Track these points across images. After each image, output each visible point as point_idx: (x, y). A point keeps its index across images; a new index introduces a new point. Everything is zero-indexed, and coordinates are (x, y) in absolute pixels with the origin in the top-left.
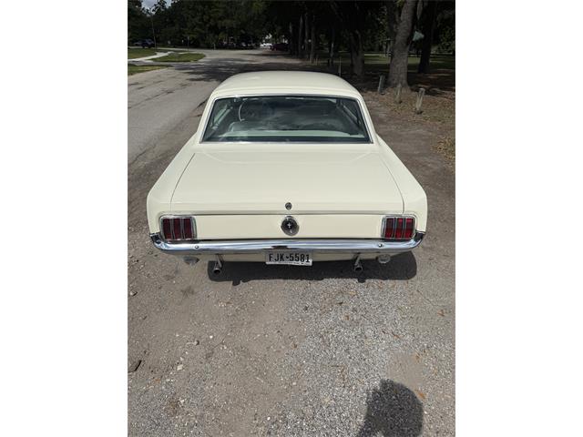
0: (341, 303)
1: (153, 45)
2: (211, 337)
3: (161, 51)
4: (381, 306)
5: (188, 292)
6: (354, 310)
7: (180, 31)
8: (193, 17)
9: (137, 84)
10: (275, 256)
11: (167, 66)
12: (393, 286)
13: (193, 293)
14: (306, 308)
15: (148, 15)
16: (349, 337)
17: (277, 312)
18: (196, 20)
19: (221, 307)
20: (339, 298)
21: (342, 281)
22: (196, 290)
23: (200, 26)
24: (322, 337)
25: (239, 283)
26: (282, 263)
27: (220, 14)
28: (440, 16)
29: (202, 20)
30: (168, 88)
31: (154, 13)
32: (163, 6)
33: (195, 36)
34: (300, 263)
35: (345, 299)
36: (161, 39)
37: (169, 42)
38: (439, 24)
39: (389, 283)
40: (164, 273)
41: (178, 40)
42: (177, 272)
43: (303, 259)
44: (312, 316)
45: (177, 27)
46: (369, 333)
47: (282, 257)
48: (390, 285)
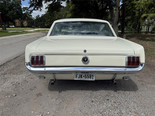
0: (108, 100)
1: (34, 27)
2: (48, 113)
3: (37, 29)
4: (126, 101)
5: (39, 95)
6: (114, 102)
7: (43, 23)
8: (48, 19)
9: (28, 35)
10: (78, 76)
11: (38, 32)
12: (130, 94)
13: (41, 95)
14: (92, 102)
15: (34, 19)
16: (114, 113)
17: (79, 103)
18: (49, 20)
19: (53, 101)
20: (107, 98)
21: (107, 91)
22: (42, 94)
23: (50, 22)
24: (101, 113)
25: (62, 92)
26: (81, 79)
27: (56, 18)
28: (126, 19)
29: (50, 20)
30: (38, 36)
31: (36, 18)
32: (39, 16)
33: (48, 25)
34: (89, 79)
35: (109, 98)
36: (37, 26)
37: (40, 27)
38: (126, 21)
39: (128, 92)
40: (30, 88)
41: (42, 26)
42: (35, 87)
43: (90, 77)
44: (96, 104)
45: (42, 23)
46: (123, 111)
47: (81, 76)
48: (128, 93)
